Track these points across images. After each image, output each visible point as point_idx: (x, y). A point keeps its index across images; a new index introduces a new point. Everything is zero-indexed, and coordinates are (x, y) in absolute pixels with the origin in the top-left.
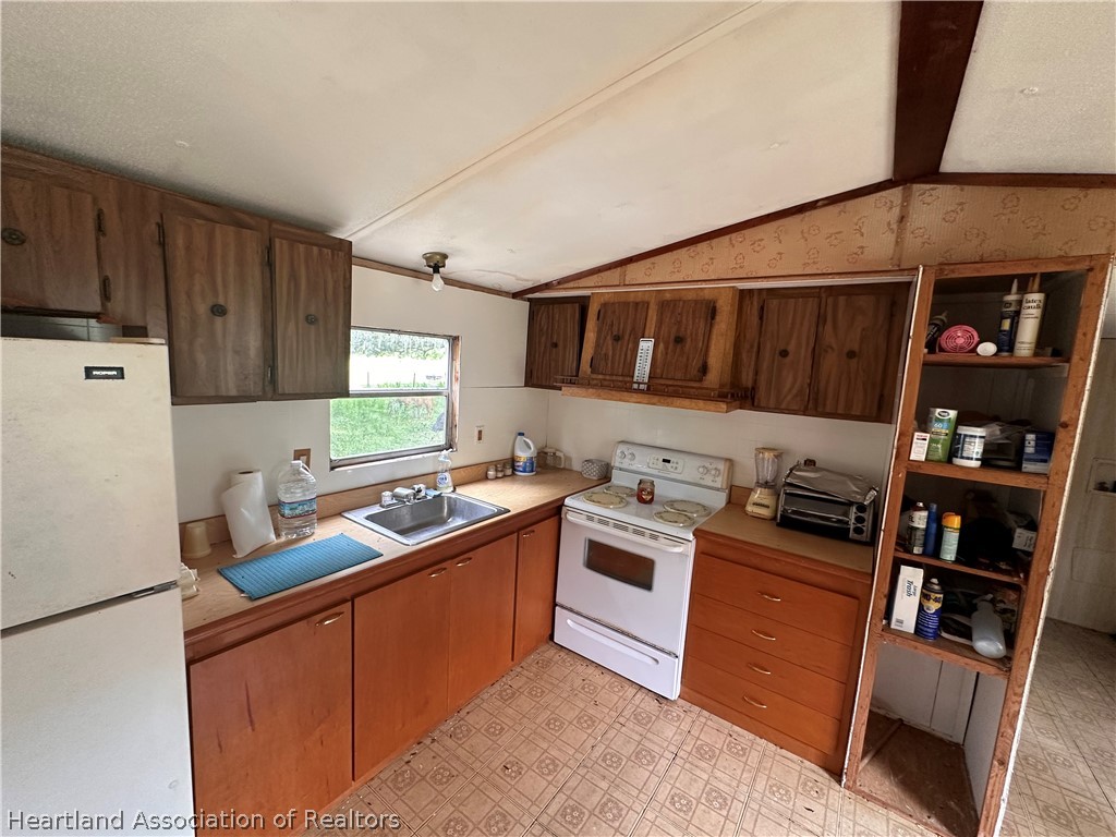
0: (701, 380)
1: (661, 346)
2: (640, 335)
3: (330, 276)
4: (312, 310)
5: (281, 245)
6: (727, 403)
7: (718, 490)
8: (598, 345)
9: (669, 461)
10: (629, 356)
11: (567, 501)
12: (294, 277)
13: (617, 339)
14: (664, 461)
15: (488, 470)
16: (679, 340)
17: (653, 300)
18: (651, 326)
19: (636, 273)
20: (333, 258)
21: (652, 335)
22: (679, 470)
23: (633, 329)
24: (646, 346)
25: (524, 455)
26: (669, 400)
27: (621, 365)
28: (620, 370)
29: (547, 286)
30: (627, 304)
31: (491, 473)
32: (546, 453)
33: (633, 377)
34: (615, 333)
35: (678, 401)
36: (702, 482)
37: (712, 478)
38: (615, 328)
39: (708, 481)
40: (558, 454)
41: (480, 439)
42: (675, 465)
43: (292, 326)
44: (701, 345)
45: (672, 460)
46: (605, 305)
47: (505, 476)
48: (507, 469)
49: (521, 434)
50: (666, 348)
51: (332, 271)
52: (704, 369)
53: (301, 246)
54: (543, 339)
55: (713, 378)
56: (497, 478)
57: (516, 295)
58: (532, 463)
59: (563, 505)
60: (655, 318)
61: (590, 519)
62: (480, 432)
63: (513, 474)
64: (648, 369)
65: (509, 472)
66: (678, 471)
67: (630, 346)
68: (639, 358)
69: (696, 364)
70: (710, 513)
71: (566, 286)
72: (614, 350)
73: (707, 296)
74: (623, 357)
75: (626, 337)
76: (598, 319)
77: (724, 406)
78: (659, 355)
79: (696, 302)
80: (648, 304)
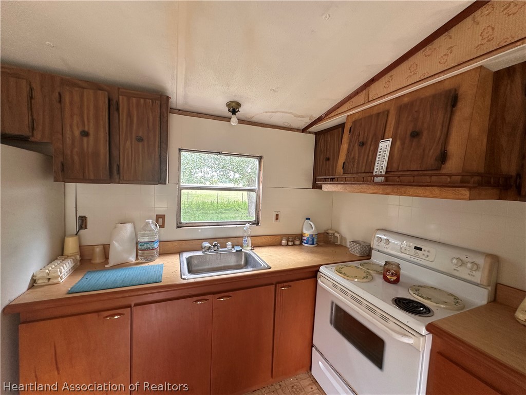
0: (439, 169)
1: (398, 143)
2: (380, 137)
3: (151, 114)
4: (140, 134)
5: (123, 99)
6: (470, 188)
7: (477, 285)
8: (349, 152)
9: (420, 249)
10: (370, 158)
11: (322, 269)
12: (130, 115)
13: (362, 144)
14: (416, 248)
15: (282, 240)
16: (415, 135)
17: (392, 108)
18: (390, 130)
19: (378, 89)
20: (153, 104)
21: (391, 135)
22: (431, 258)
23: (375, 135)
24: (385, 146)
25: (307, 233)
26: (403, 189)
27: (364, 164)
28: (364, 168)
29: (320, 119)
30: (371, 117)
31: (284, 242)
32: (328, 233)
33: (373, 173)
34: (360, 141)
35: (412, 190)
36: (456, 274)
37: (469, 271)
38: (361, 137)
39: (464, 273)
40: (336, 235)
41: (277, 219)
42: (426, 253)
43: (128, 143)
44: (439, 134)
45: (424, 248)
46: (355, 122)
47: (294, 245)
48: (295, 240)
49: (308, 219)
50: (403, 144)
51: (152, 113)
52: (443, 157)
53: (134, 99)
54: (322, 157)
55: (453, 165)
56: (288, 245)
57: (304, 130)
58: (313, 239)
59: (318, 271)
60: (393, 121)
61: (335, 286)
62: (277, 215)
63: (301, 244)
64: (385, 165)
65: (297, 242)
66: (429, 259)
67: (372, 148)
68: (378, 156)
69: (433, 154)
70: (464, 307)
71: (330, 116)
72: (359, 153)
73: (447, 86)
74: (366, 158)
75: (369, 142)
76: (350, 132)
77: (466, 192)
78: (396, 151)
79: (434, 96)
80: (388, 112)
